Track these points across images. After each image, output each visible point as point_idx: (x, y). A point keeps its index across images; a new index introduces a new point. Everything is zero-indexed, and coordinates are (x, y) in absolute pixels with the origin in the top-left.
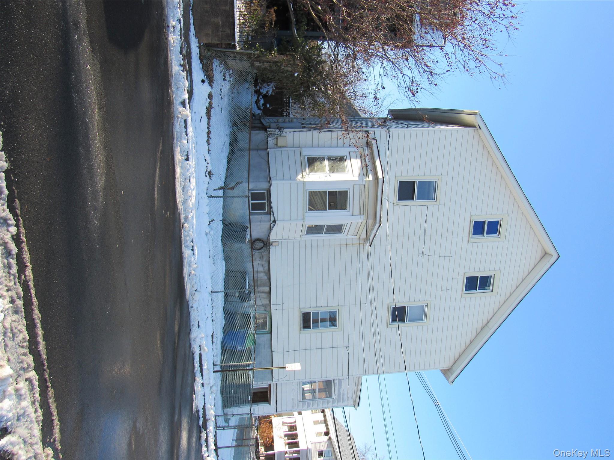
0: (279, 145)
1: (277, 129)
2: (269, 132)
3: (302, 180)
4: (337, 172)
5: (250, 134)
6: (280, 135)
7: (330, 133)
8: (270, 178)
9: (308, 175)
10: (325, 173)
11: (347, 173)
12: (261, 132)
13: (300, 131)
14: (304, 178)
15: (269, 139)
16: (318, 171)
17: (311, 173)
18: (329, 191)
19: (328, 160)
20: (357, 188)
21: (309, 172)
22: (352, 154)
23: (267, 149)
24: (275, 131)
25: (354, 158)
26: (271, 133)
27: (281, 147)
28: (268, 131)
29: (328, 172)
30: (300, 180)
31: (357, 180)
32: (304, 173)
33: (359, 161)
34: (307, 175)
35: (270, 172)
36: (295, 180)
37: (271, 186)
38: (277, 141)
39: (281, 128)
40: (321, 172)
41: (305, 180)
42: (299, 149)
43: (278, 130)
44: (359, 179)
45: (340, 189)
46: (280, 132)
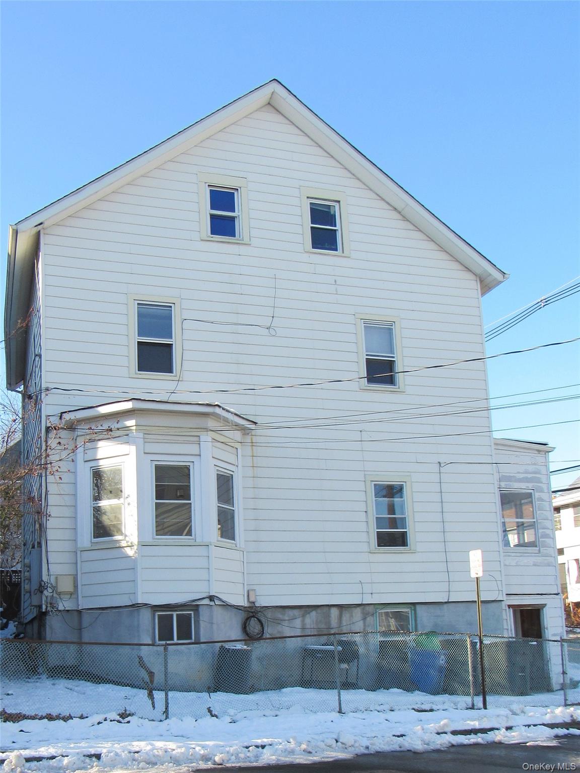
0: (71, 589)
1: (42, 592)
2: (49, 608)
3: (135, 547)
4: (121, 484)
5: (52, 642)
6: (54, 588)
7: (49, 496)
8: (133, 606)
9: (126, 536)
10: (123, 506)
11: (122, 466)
12: (47, 623)
13: (47, 552)
14: (131, 543)
15: (61, 608)
16: (119, 519)
17: (123, 532)
18: (156, 499)
19: (100, 500)
20: (151, 448)
21: (122, 534)
22: (88, 458)
23: (79, 612)
24: (47, 597)
25: (95, 454)
26: (51, 604)
27: (76, 587)
28: (46, 609)
29: (122, 500)
30: (135, 552)
31: (135, 447)
32: (123, 544)
33: (101, 444)
34: (127, 539)
35: (120, 607)
36: (135, 561)
37: (146, 604)
38: (65, 593)
39: (41, 585)
40: (121, 514)
41: (135, 540)
42: (79, 553)
43: (45, 592)
44: (134, 443)
45: (152, 478)
46: (49, 589)
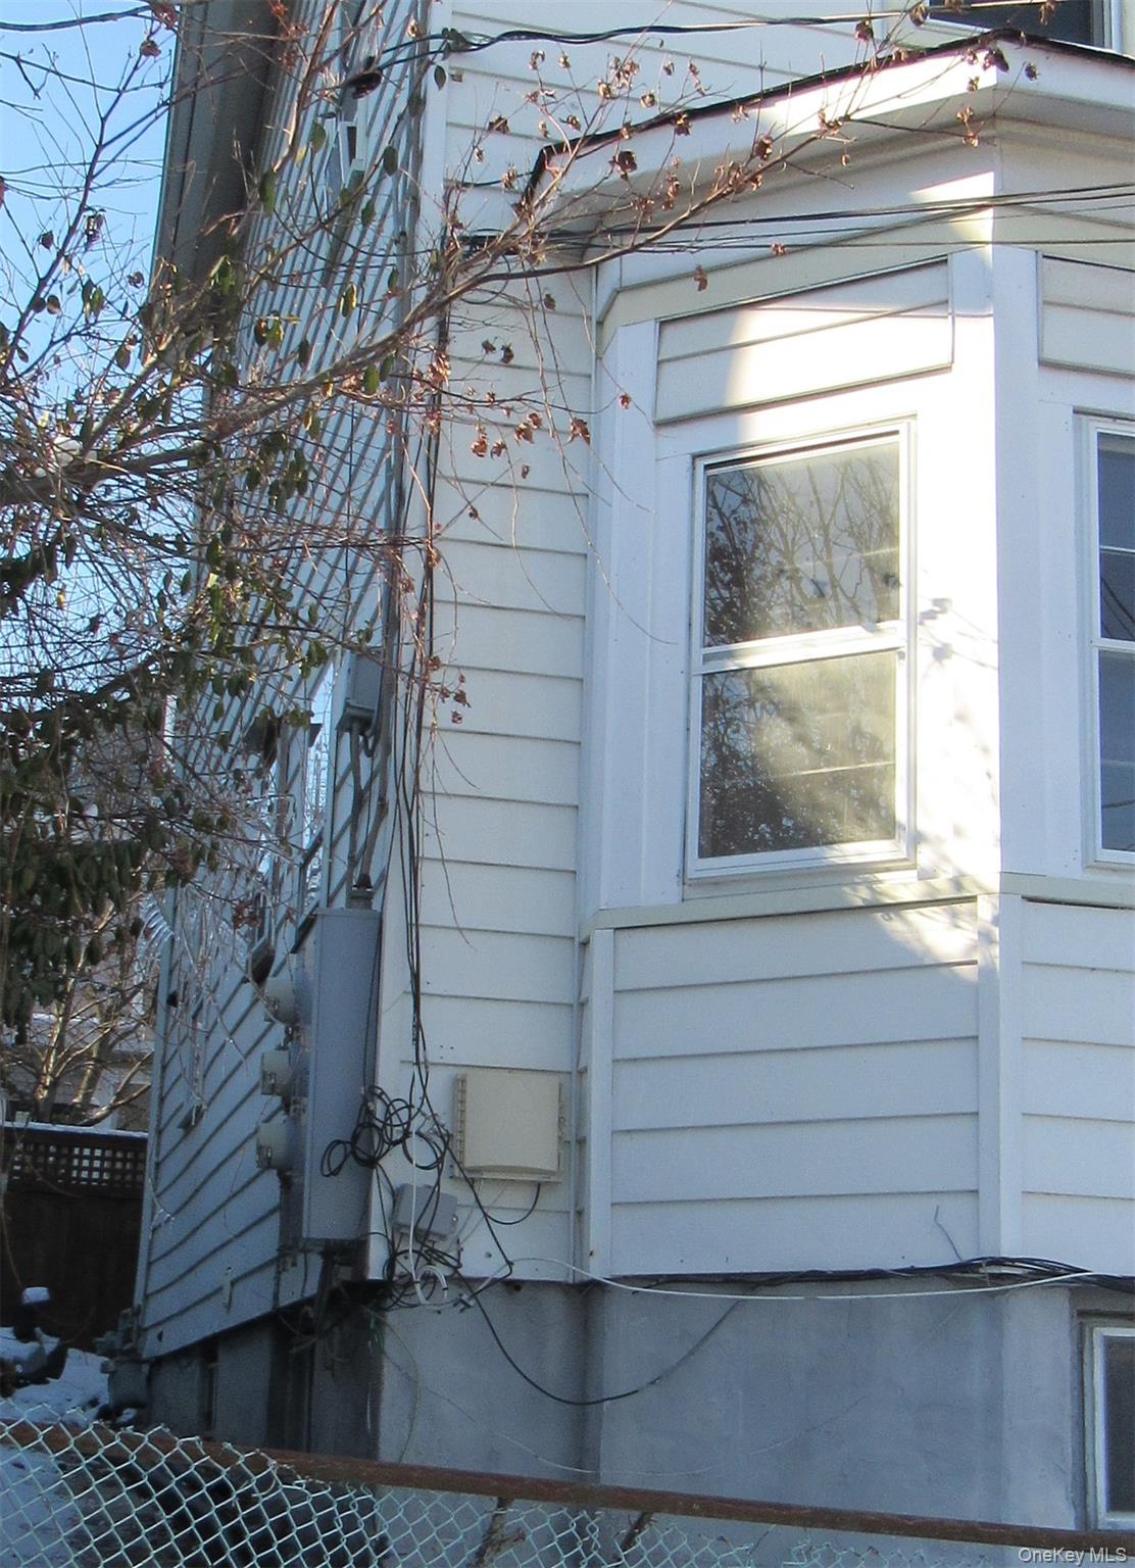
0: (538, 1151)
1: (371, 1162)
2: (408, 1265)
3: (986, 909)
4: (894, 540)
6: (447, 1145)
7: (443, 617)
8: (959, 1273)
9: (917, 839)
10: (901, 669)
11: (901, 439)
12: (390, 1345)
13: (413, 926)
14: (957, 884)
15: (479, 1259)
16: (877, 749)
17: (901, 815)
19: (734, 637)
20: (1072, 338)
21: (889, 828)
22: (684, 390)
23: (586, 1294)
24: (397, 1195)
25: (724, 379)
26: (422, 1236)
27: (574, 1144)
28: (391, 1264)
29: (893, 633)
30: (985, 937)
31: (988, 324)
32: (899, 886)
33: (757, 324)
34: (925, 856)
35: (876, 1275)
36: (982, 993)
37: (1053, 1270)
38: (508, 1177)
39: (365, 1122)
40: (886, 711)
41: (984, 865)
43: (393, 1166)
44: (982, 297)
45: (1080, 508)
46: (413, 1143)
